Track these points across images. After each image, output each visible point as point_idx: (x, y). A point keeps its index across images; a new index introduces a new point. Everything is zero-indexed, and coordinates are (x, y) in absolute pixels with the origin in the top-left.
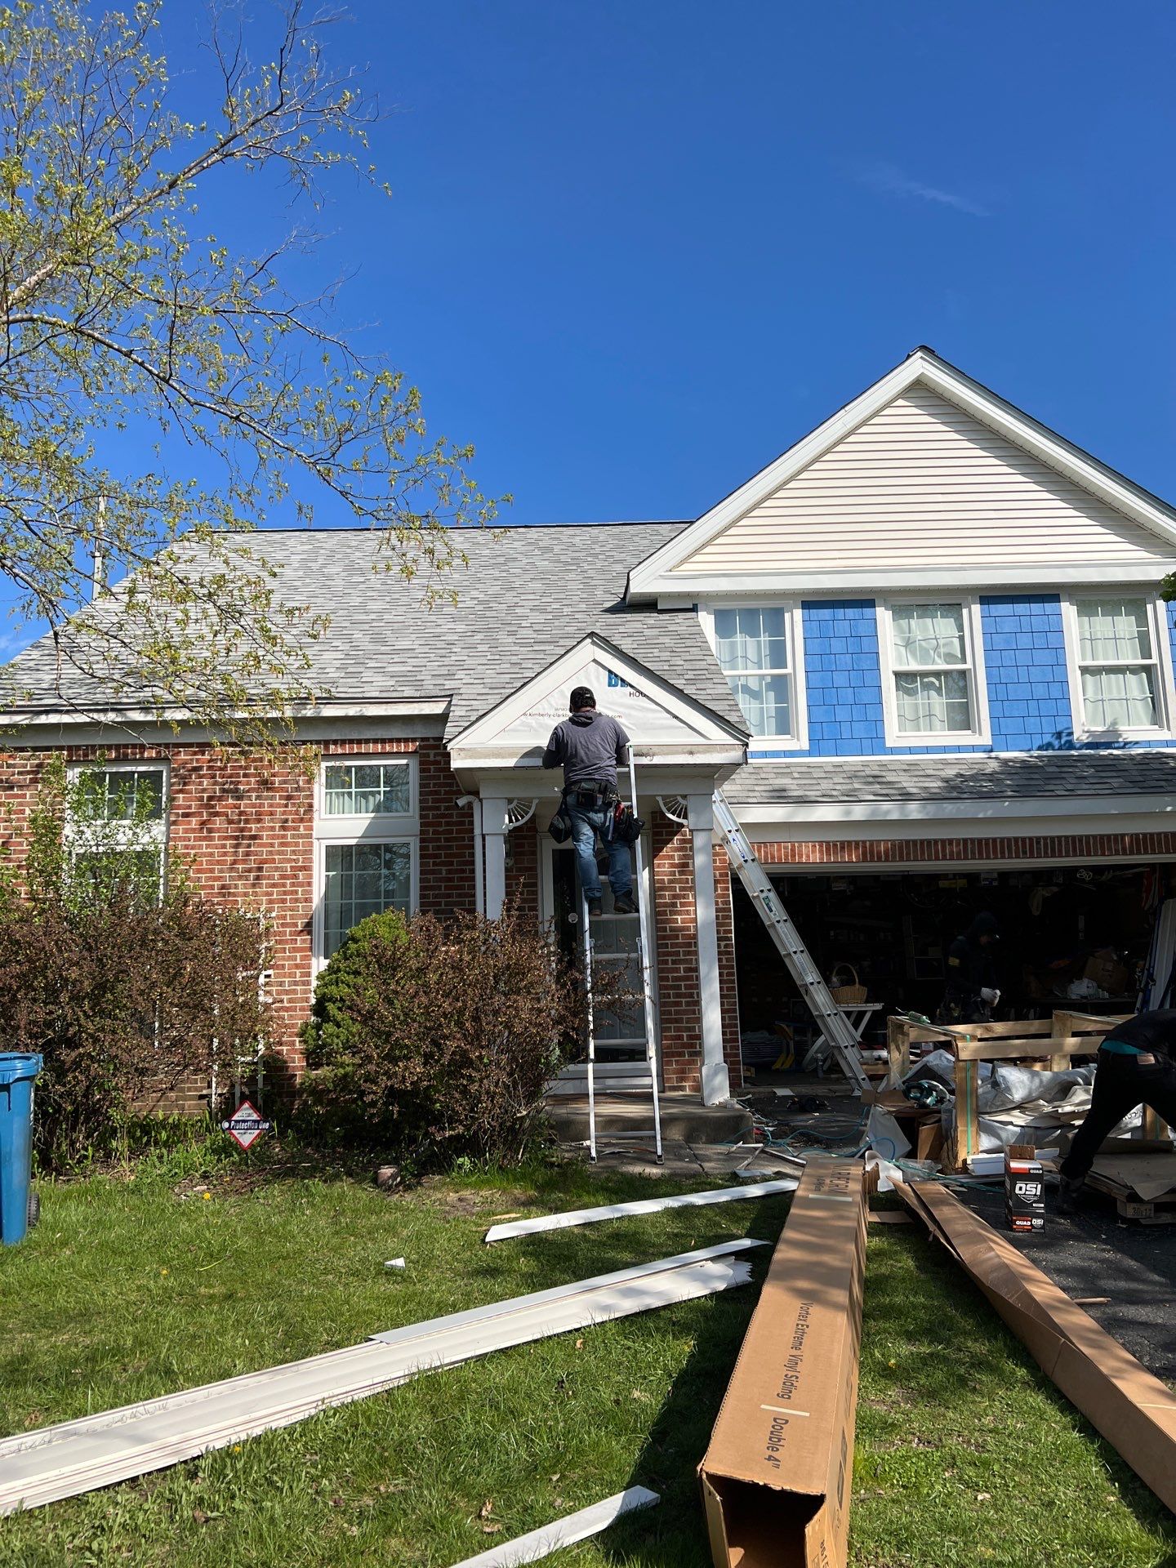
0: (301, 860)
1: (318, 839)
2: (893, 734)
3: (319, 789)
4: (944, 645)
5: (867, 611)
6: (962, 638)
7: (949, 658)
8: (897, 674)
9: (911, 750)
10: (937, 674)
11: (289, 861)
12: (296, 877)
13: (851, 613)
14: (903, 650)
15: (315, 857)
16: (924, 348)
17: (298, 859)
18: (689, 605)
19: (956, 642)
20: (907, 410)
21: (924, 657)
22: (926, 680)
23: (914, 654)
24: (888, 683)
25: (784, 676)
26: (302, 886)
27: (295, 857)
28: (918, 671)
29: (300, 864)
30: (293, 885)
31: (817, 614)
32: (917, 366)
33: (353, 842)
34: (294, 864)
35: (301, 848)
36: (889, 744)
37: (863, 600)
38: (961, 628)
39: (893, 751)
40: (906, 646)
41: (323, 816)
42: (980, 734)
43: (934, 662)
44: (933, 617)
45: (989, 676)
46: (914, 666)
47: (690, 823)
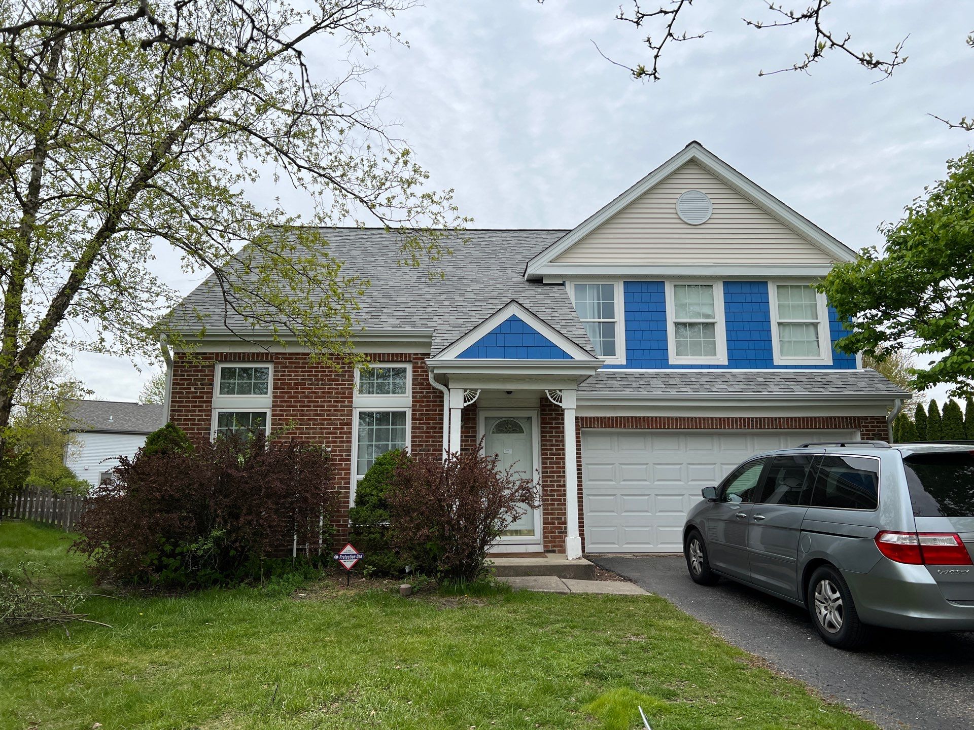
1: (355, 408)
2: (673, 359)
3: (356, 380)
5: (661, 288)
6: (712, 305)
7: (705, 315)
8: (676, 324)
9: (682, 367)
10: (698, 324)
11: (339, 420)
12: (343, 429)
13: (651, 288)
14: (679, 310)
15: (354, 418)
17: (344, 419)
18: (560, 282)
20: (685, 176)
21: (691, 315)
24: (671, 329)
25: (612, 323)
26: (346, 434)
28: (688, 322)
29: (345, 422)
30: (341, 433)
31: (632, 289)
32: (691, 152)
33: (375, 410)
34: (341, 422)
35: (346, 413)
36: (671, 362)
37: (658, 282)
38: (712, 299)
39: (674, 367)
41: (360, 395)
45: (727, 326)
46: (685, 320)
47: (563, 405)
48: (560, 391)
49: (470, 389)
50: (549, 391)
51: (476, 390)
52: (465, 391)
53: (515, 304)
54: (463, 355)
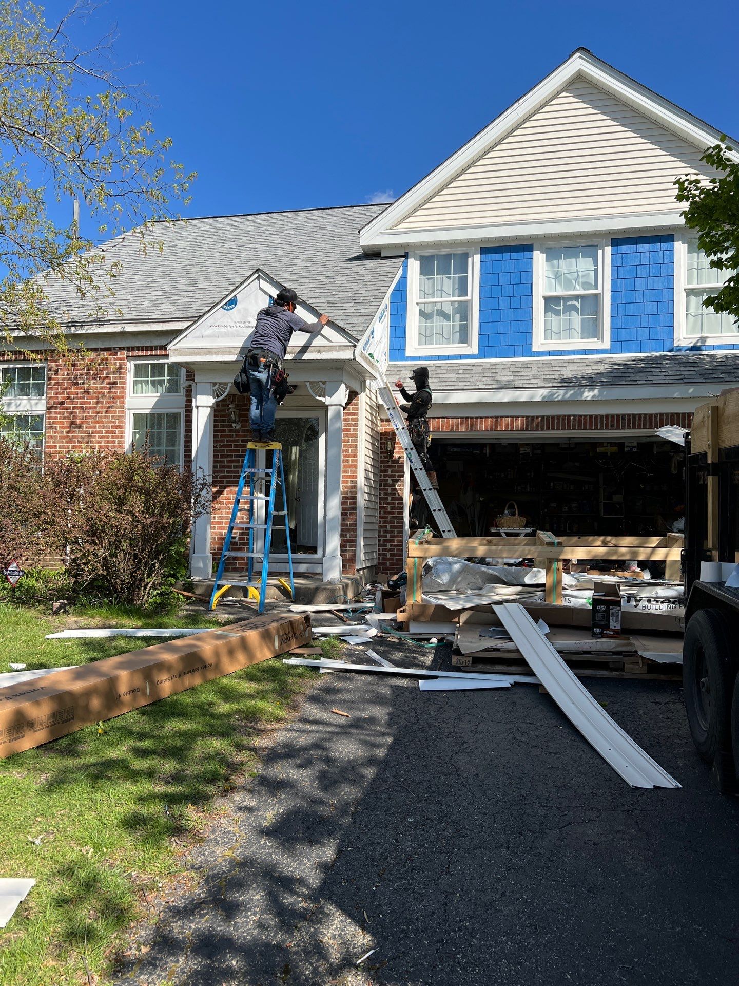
0: (117, 422)
1: (129, 409)
2: (539, 342)
3: (130, 377)
4: (583, 276)
5: (527, 254)
6: (596, 271)
7: (586, 285)
8: (547, 299)
9: (550, 353)
10: (576, 298)
11: (111, 422)
12: (114, 432)
13: (515, 255)
14: (553, 281)
15: (127, 420)
16: (581, 49)
17: (116, 421)
18: (402, 253)
19: (592, 273)
20: (567, 99)
21: (568, 284)
22: (570, 303)
23: (560, 283)
24: (539, 305)
25: (466, 301)
26: (118, 438)
27: (114, 420)
28: (562, 296)
29: (117, 424)
30: (113, 437)
31: (491, 257)
32: (577, 64)
33: (148, 411)
34: (113, 425)
35: (117, 414)
36: (535, 348)
37: (524, 247)
38: (596, 264)
39: (537, 354)
40: (555, 279)
41: (132, 395)
42: (603, 341)
43: (575, 289)
44: (577, 257)
45: (613, 298)
46: (560, 292)
47: (326, 400)
48: (324, 383)
49: (220, 383)
50: (311, 383)
51: (226, 384)
52: (214, 384)
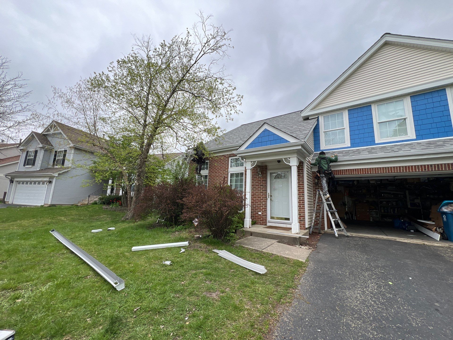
1: (229, 172)
2: (378, 139)
3: (229, 163)
8: (380, 123)
9: (384, 143)
18: (317, 117)
23: (386, 117)
24: (376, 126)
25: (344, 129)
26: (226, 181)
28: (387, 121)
29: (226, 177)
31: (353, 112)
35: (226, 174)
36: (376, 142)
37: (367, 106)
39: (378, 144)
41: (230, 168)
47: (291, 164)
48: (289, 158)
49: (253, 161)
50: (284, 158)
51: (255, 161)
52: (252, 162)
53: (266, 124)
54: (247, 148)
